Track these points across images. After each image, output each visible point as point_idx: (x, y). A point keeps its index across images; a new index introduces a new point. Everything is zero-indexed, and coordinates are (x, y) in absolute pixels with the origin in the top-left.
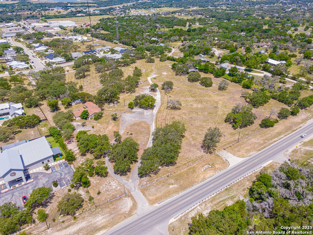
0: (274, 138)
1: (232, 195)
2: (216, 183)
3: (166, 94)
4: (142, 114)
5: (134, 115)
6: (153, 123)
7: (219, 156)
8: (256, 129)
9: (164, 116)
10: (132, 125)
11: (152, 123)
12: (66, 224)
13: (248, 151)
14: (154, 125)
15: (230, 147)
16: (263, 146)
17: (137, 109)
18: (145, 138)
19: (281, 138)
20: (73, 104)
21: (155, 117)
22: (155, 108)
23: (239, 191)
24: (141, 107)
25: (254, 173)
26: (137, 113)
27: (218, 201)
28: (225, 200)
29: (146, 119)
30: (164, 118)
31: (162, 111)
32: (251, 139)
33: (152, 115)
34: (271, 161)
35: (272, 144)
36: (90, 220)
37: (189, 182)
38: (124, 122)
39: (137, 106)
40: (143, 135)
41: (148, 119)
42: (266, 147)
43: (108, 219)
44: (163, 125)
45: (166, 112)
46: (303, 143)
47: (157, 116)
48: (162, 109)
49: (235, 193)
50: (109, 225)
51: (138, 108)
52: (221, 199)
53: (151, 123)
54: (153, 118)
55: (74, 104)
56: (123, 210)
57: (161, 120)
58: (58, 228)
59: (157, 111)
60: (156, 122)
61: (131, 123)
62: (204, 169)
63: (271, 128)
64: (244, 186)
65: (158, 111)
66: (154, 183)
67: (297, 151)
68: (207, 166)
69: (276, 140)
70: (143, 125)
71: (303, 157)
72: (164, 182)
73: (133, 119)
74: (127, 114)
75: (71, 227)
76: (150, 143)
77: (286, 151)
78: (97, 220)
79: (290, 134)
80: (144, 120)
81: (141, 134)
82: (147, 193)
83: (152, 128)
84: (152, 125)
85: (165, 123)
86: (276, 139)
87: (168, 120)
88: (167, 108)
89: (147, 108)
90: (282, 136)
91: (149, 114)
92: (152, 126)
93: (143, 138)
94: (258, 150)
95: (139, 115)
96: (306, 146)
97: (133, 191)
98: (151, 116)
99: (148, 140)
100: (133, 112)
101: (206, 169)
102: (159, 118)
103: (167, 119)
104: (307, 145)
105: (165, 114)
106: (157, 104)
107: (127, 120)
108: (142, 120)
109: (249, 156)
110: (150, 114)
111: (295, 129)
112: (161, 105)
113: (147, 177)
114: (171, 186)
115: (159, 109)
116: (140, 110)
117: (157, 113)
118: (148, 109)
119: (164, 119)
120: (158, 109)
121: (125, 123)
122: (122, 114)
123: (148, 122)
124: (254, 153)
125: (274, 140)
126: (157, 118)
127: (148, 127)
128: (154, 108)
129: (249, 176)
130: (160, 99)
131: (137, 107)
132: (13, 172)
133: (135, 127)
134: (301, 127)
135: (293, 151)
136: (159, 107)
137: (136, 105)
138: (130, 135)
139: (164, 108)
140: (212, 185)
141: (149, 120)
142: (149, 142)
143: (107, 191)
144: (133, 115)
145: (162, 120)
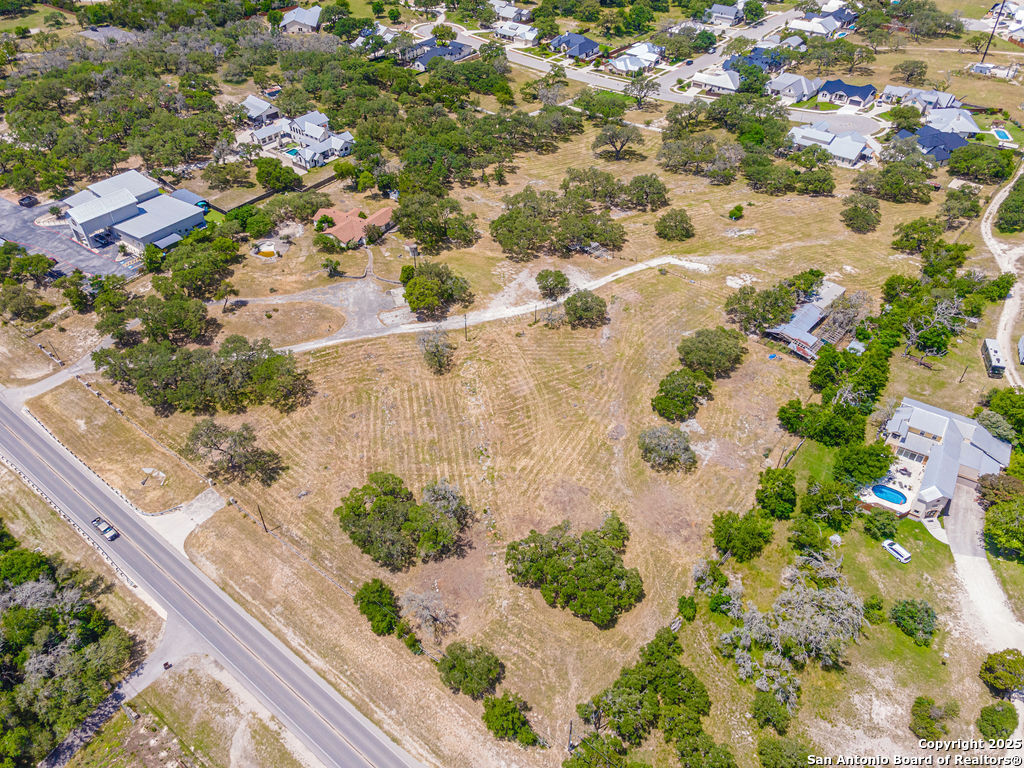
0: (302, 635)
1: (42, 530)
2: (79, 493)
15: (246, 515)
19: (303, 658)
20: (390, 197)
23: (54, 544)
25: (109, 570)
27: (24, 504)
28: (28, 517)
32: (291, 566)
34: (162, 613)
35: (263, 623)
37: (93, 448)
42: (243, 605)
46: (273, 726)
49: (50, 535)
52: (28, 509)
56: (21, 370)
62: (154, 475)
64: (68, 551)
67: (221, 700)
69: (289, 638)
71: (189, 717)
77: (216, 662)
79: (339, 691)
82: (63, 390)
90: (318, 662)
94: (226, 584)
96: (253, 737)
97: (69, 371)
101: (156, 477)
104: (259, 743)
109: (191, 560)
111: (380, 716)
113: (111, 380)
124: (209, 572)
129: (98, 557)
135: (218, 685)
140: (72, 486)
143: (71, 339)
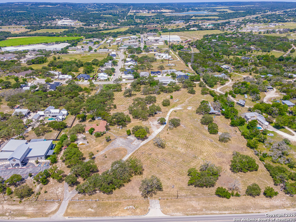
0: (216, 210)
4: (132, 142)
6: (131, 153)
7: (149, 203)
8: (209, 193)
10: (115, 149)
12: (15, 203)
13: (178, 210)
14: (130, 155)
15: (167, 199)
16: (195, 213)
19: (223, 214)
20: (96, 119)
21: (137, 149)
22: (146, 140)
26: (128, 140)
30: (144, 151)
31: (148, 144)
32: (193, 201)
33: (138, 146)
35: (206, 214)
36: (26, 207)
37: (104, 213)
38: (112, 145)
39: (134, 134)
41: (131, 148)
42: (197, 215)
43: (34, 212)
45: (150, 147)
47: (140, 148)
48: (150, 143)
50: (31, 216)
51: (133, 136)
54: (135, 149)
56: (47, 210)
58: (10, 203)
59: (144, 143)
61: (116, 147)
62: (128, 208)
63: (225, 199)
66: (82, 201)
68: (132, 207)
69: (215, 213)
70: (123, 152)
72: (89, 204)
73: (120, 145)
74: (121, 139)
75: (15, 206)
78: (29, 209)
79: (238, 213)
80: (128, 148)
82: (71, 206)
83: (126, 157)
86: (217, 212)
90: (227, 212)
92: (127, 155)
94: (186, 214)
95: (128, 143)
97: (65, 200)
98: (136, 146)
100: (127, 138)
101: (129, 209)
102: (140, 150)
105: (148, 148)
107: (116, 144)
108: (126, 147)
109: (171, 216)
110: (137, 144)
111: (250, 211)
112: (153, 139)
113: (83, 195)
114: (90, 209)
117: (143, 145)
118: (140, 139)
119: (142, 153)
122: (117, 138)
123: (129, 151)
124: (179, 215)
125: (213, 212)
127: (124, 156)
132: (14, 159)
133: (115, 152)
134: (259, 213)
138: (105, 158)
139: (153, 143)
143: (52, 193)
144: (124, 141)
145: (140, 153)
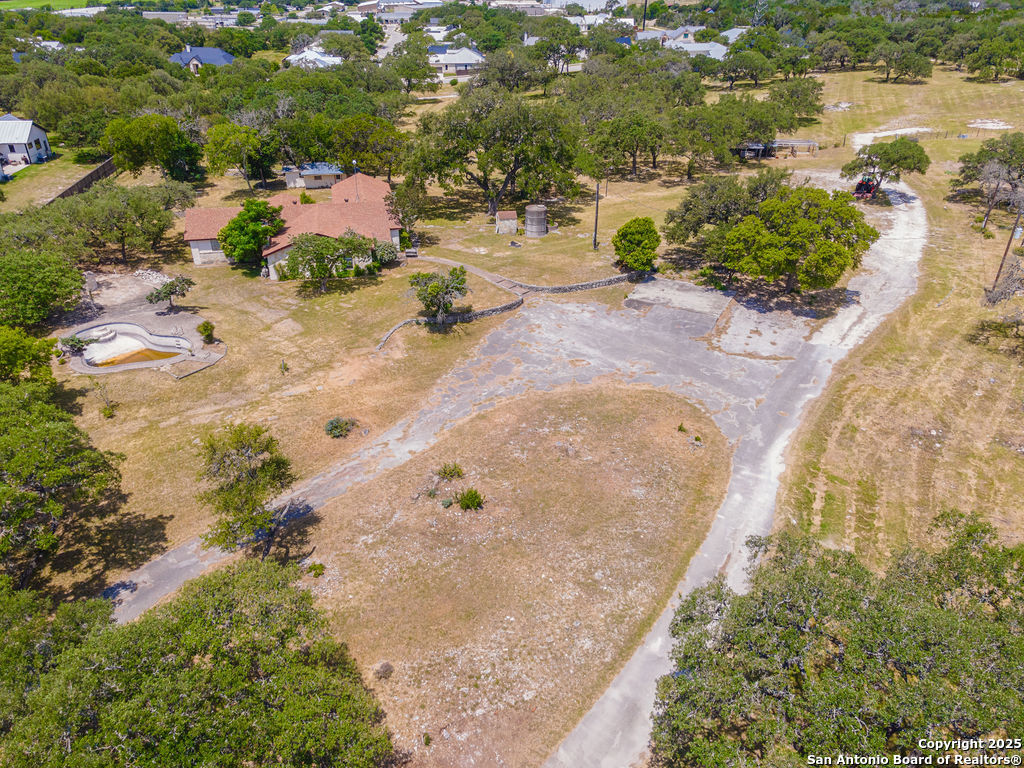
3: (983, 231)
4: (705, 330)
5: (626, 328)
6: (782, 442)
9: (926, 402)
10: (549, 405)
11: (770, 440)
14: (776, 464)
17: (682, 288)
18: (600, 612)
21: (813, 394)
22: (845, 316)
24: (721, 279)
26: (657, 320)
29: (718, 381)
30: (923, 419)
31: (913, 349)
33: (799, 362)
38: (500, 358)
39: (693, 267)
40: (596, 558)
41: (740, 391)
44: (887, 494)
45: (958, 374)
47: (842, 386)
48: (920, 331)
51: (691, 284)
53: (756, 433)
54: (794, 394)
55: (301, 183)
57: (885, 433)
59: (851, 342)
60: (814, 442)
61: (556, 383)
65: (868, 341)
70: (663, 435)
73: (595, 357)
74: (571, 307)
76: (631, 710)
80: (698, 390)
81: (576, 533)
83: (738, 497)
84: (757, 457)
85: (926, 483)
87: (965, 455)
88: (972, 339)
89: (773, 295)
91: (766, 350)
92: (746, 471)
93: (570, 594)
95: (667, 337)
98: (778, 369)
99: (624, 652)
100: (631, 304)
102: (864, 407)
103: (953, 439)
105: (938, 382)
106: (877, 284)
107: (535, 350)
108: (679, 384)
110: (777, 351)
112: (917, 303)
115: (883, 325)
116: (702, 301)
117: (853, 354)
118: (781, 306)
119: (913, 433)
120: (872, 322)
121: (504, 368)
122: (530, 299)
123: (733, 418)
126: (833, 405)
127: (705, 478)
128: (841, 311)
130: (916, 257)
131: (686, 273)
133: (572, 436)
136: (888, 308)
137: (683, 261)
138: (456, 511)
139: (945, 332)
141: (751, 403)
142: (614, 694)
144: (617, 324)
145: (892, 442)
